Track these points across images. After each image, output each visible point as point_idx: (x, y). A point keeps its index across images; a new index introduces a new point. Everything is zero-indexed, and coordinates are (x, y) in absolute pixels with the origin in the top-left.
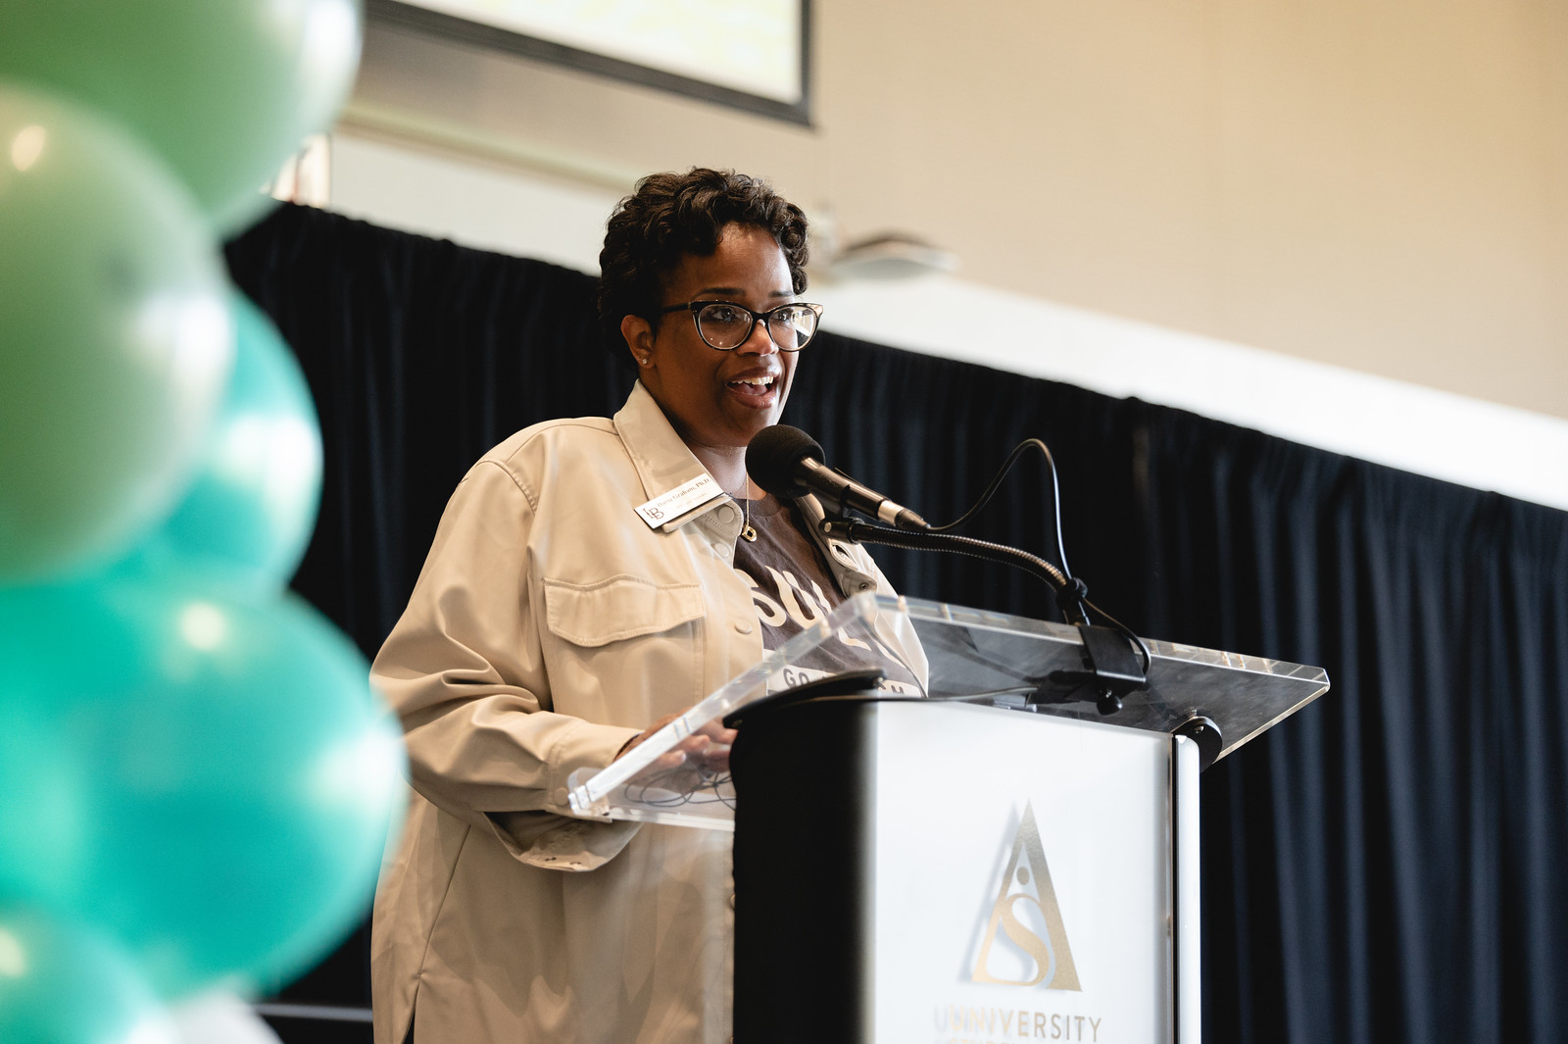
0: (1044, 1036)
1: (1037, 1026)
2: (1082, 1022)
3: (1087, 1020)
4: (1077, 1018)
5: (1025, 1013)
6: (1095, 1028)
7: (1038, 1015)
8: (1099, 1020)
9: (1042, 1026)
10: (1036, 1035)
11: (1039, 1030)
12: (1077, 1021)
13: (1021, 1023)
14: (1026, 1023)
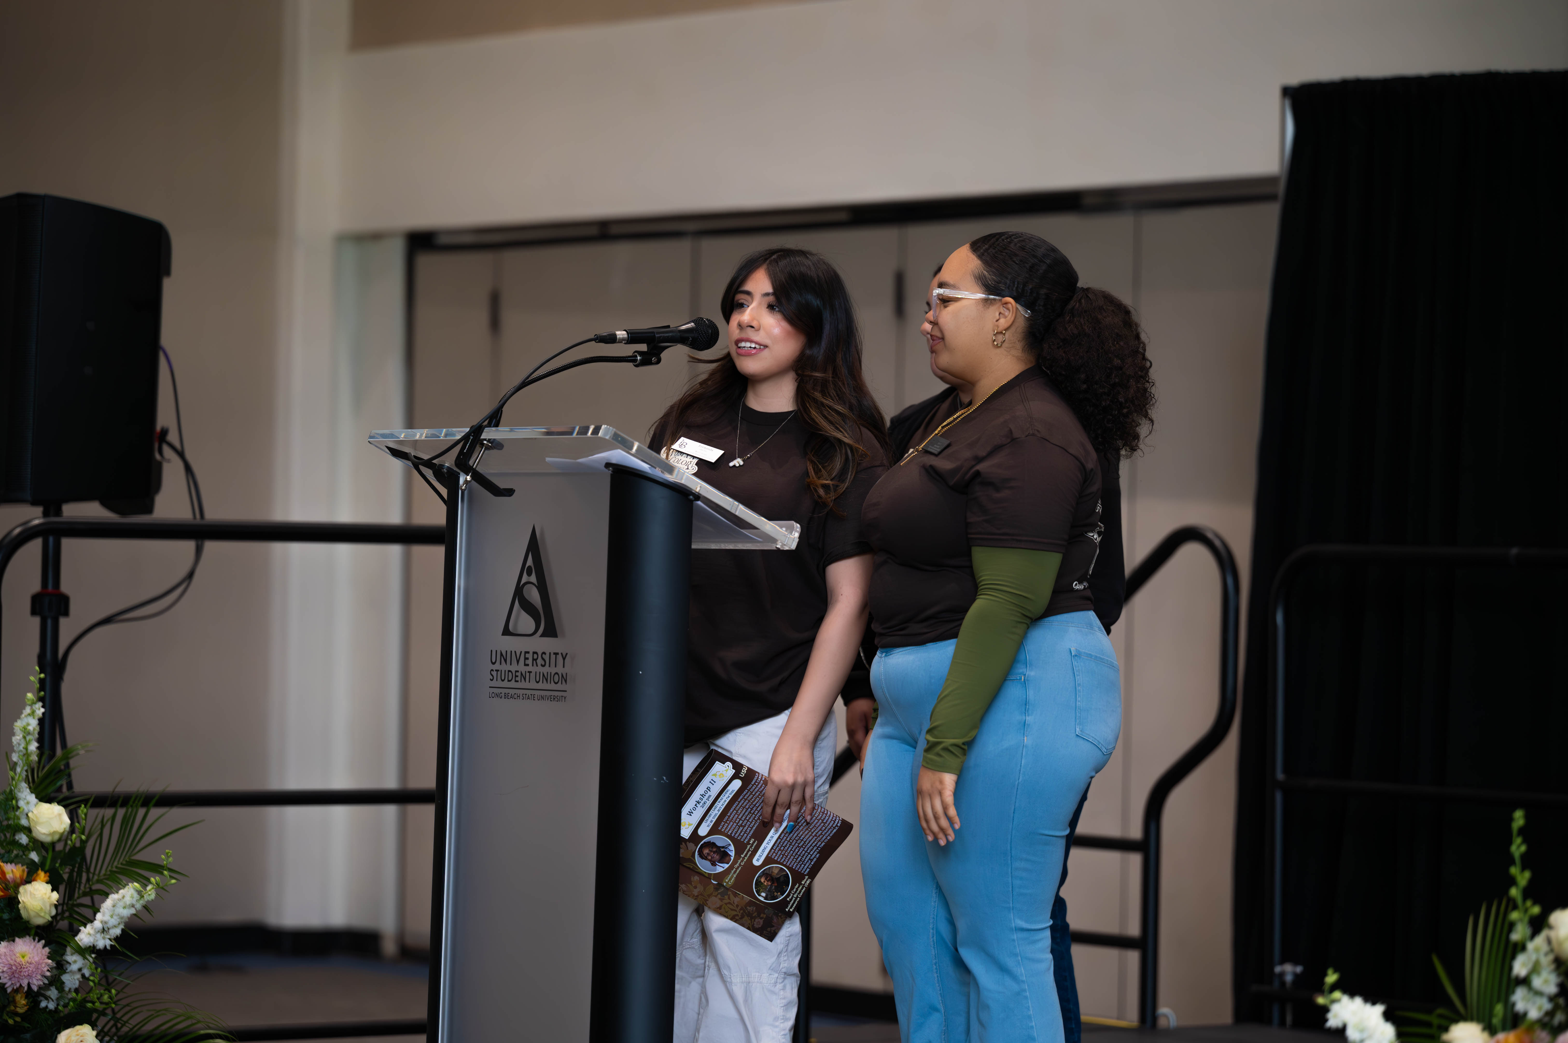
0: (537, 666)
1: (533, 659)
2: (557, 656)
3: (560, 654)
4: (554, 654)
5: (528, 652)
6: (564, 659)
7: (534, 653)
8: (567, 654)
9: (536, 660)
10: (533, 666)
11: (534, 661)
12: (555, 655)
13: (526, 659)
14: (528, 659)
